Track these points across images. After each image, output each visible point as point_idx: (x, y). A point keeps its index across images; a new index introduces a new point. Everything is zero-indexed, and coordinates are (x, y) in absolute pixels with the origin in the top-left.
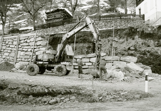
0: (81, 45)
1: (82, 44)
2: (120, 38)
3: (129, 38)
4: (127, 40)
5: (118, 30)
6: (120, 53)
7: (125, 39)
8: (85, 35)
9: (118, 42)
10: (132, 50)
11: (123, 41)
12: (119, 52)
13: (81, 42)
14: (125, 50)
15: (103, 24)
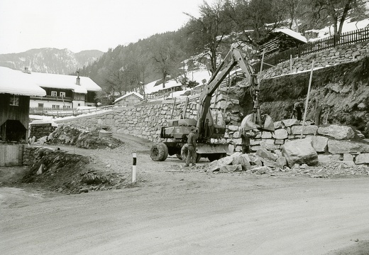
0: (278, 104)
1: (280, 102)
2: (344, 84)
3: (361, 82)
4: (356, 88)
5: (343, 68)
6: (336, 118)
7: (352, 85)
8: (287, 84)
9: (339, 92)
10: (361, 110)
11: (347, 90)
12: (336, 115)
13: (278, 99)
14: (347, 112)
15: (337, 54)
